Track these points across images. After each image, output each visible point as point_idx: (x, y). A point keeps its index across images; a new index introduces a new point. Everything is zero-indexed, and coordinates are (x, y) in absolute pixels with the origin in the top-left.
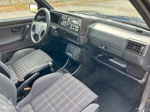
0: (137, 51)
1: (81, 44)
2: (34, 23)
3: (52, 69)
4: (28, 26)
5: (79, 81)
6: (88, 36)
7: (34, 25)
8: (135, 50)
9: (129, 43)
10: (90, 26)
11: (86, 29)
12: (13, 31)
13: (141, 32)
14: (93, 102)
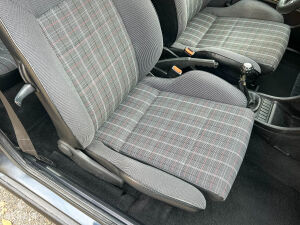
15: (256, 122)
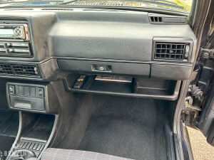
0: (177, 57)
1: (46, 78)
8: (172, 56)
9: (158, 46)
13: (160, 19)
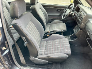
2: (67, 9)
3: (62, 33)
4: (64, 10)
5: (70, 46)
6: (85, 24)
7: (66, 11)
10: (89, 19)
11: (86, 21)
12: (57, 10)
14: (67, 54)
15: (69, 41)
